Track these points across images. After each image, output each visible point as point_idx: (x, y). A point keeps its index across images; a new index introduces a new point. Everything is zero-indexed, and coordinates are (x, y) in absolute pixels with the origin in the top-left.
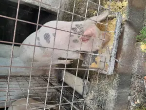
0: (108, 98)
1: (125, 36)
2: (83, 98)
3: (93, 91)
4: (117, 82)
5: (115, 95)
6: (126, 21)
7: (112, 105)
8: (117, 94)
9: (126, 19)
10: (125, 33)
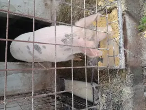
0: (123, 97)
1: (128, 27)
2: (95, 105)
3: (104, 95)
4: (130, 77)
5: (130, 92)
6: (125, 11)
7: (130, 105)
8: (133, 92)
9: (125, 9)
10: (127, 24)
